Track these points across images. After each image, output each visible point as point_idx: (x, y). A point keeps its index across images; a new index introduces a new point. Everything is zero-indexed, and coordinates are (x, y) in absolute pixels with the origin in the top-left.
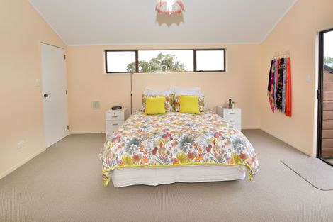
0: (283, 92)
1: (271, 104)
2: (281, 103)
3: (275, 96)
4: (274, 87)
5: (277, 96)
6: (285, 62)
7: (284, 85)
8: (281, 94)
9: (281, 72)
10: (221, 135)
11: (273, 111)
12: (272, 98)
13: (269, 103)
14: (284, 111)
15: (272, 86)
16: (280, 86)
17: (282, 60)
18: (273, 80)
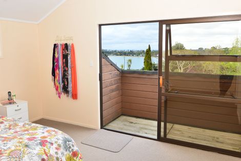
0: (69, 77)
1: (57, 89)
2: (68, 88)
3: (61, 81)
4: (59, 73)
5: (63, 82)
6: (69, 48)
7: (70, 69)
8: (67, 79)
9: (65, 57)
10: (47, 141)
11: (60, 97)
12: (57, 84)
13: (54, 89)
14: (70, 95)
15: (57, 71)
16: (65, 71)
17: (66, 45)
18: (58, 66)
